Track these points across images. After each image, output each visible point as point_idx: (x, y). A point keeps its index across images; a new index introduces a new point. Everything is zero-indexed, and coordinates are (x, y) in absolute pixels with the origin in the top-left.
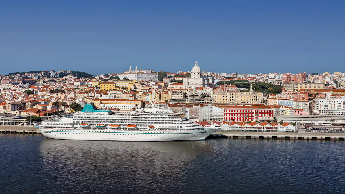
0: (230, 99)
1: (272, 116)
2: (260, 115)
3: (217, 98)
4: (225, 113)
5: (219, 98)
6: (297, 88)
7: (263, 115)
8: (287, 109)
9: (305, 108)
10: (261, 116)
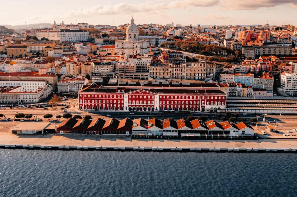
0: (172, 72)
1: (225, 105)
2: (208, 102)
3: (155, 71)
4: (159, 100)
5: (158, 71)
6: (259, 53)
7: (212, 102)
8: (245, 89)
9: (268, 86)
10: (210, 104)
